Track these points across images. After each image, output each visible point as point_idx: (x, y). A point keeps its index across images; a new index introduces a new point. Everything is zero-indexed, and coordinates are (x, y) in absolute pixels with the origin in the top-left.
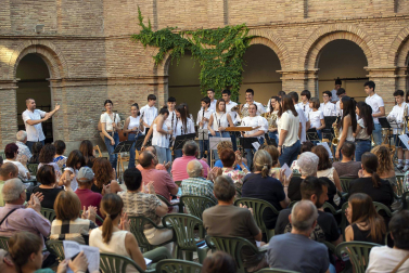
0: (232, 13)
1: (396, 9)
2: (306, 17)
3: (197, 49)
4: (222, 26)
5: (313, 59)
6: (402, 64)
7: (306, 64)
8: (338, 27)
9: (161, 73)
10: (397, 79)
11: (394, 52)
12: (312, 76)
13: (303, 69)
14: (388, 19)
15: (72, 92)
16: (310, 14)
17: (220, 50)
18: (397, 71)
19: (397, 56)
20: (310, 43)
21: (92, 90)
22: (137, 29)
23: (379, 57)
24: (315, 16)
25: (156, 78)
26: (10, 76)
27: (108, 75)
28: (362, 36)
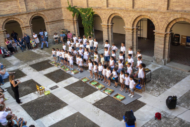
0: (89, 3)
1: (133, 7)
2: (108, 7)
3: (81, 14)
4: (86, 7)
5: (110, 21)
6: (135, 27)
7: (108, 23)
8: (116, 12)
9: (75, 19)
10: (133, 32)
11: (132, 23)
12: (110, 27)
13: (107, 24)
14: (130, 11)
15: (51, 25)
16: (109, 6)
17: (87, 15)
18: (133, 29)
19: (133, 24)
20: (109, 16)
21: (59, 24)
22: (68, 6)
23: (127, 24)
24: (110, 6)
25: (74, 21)
26: (28, 25)
27: (64, 18)
28: (123, 16)
